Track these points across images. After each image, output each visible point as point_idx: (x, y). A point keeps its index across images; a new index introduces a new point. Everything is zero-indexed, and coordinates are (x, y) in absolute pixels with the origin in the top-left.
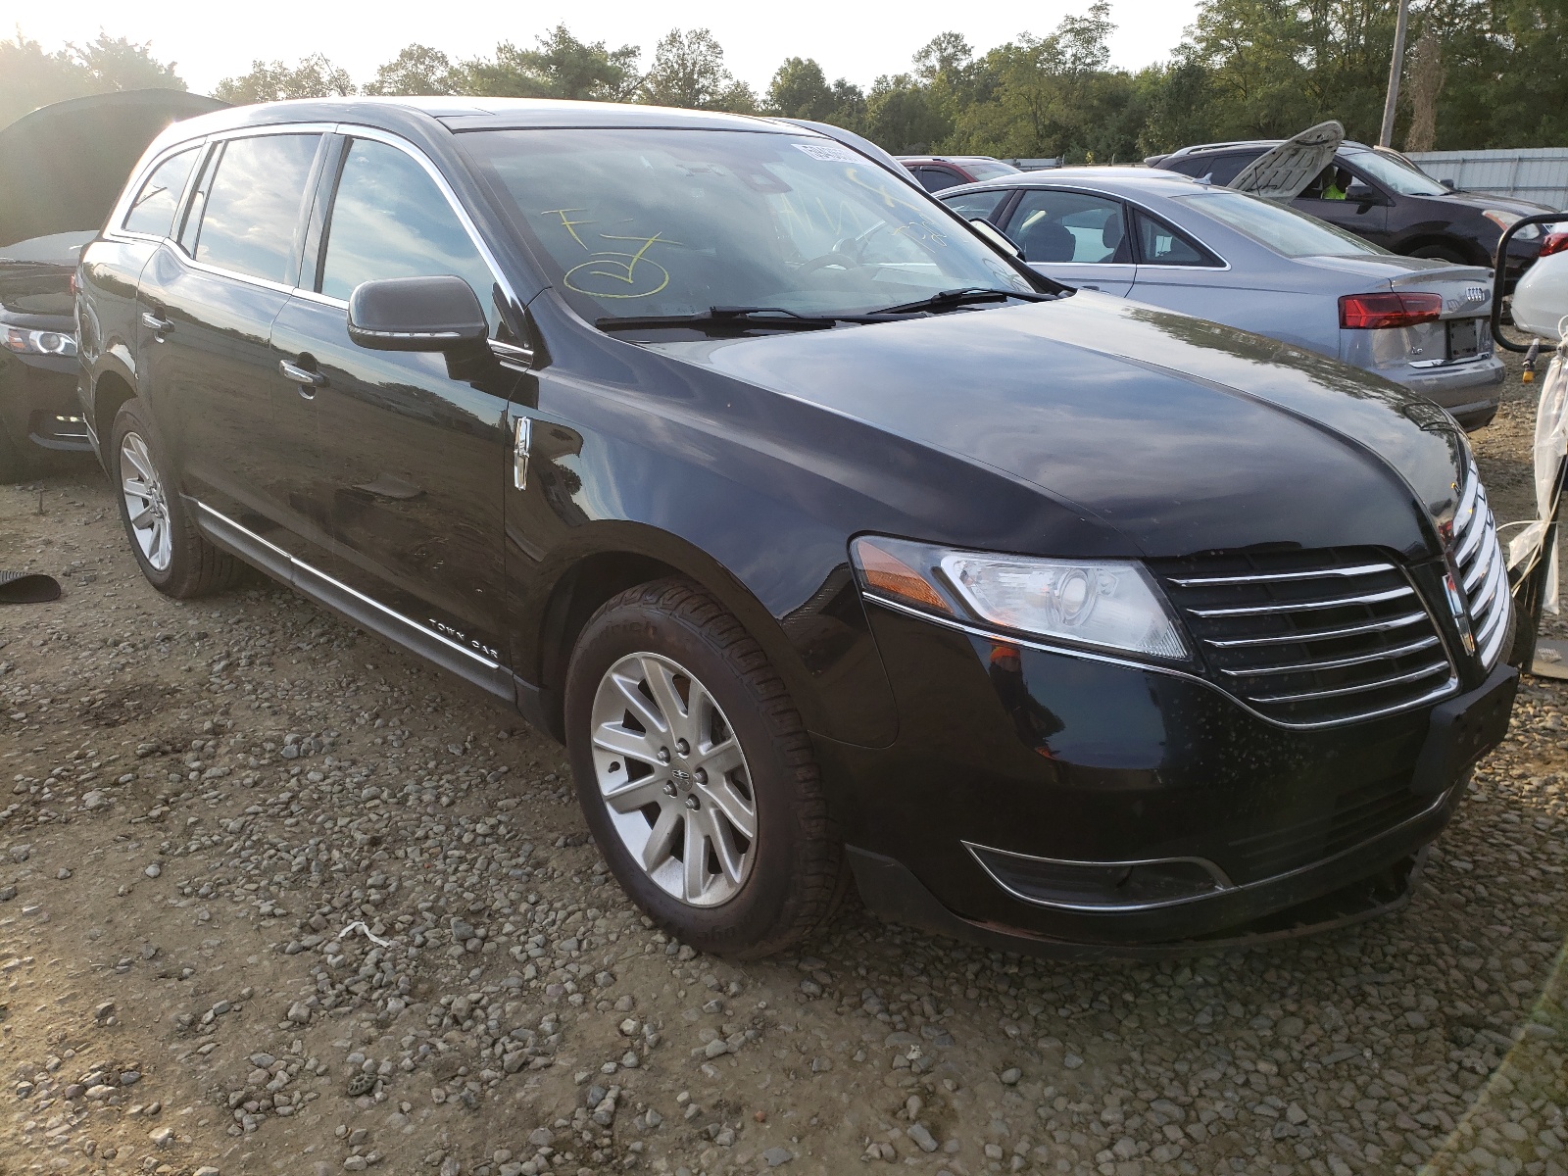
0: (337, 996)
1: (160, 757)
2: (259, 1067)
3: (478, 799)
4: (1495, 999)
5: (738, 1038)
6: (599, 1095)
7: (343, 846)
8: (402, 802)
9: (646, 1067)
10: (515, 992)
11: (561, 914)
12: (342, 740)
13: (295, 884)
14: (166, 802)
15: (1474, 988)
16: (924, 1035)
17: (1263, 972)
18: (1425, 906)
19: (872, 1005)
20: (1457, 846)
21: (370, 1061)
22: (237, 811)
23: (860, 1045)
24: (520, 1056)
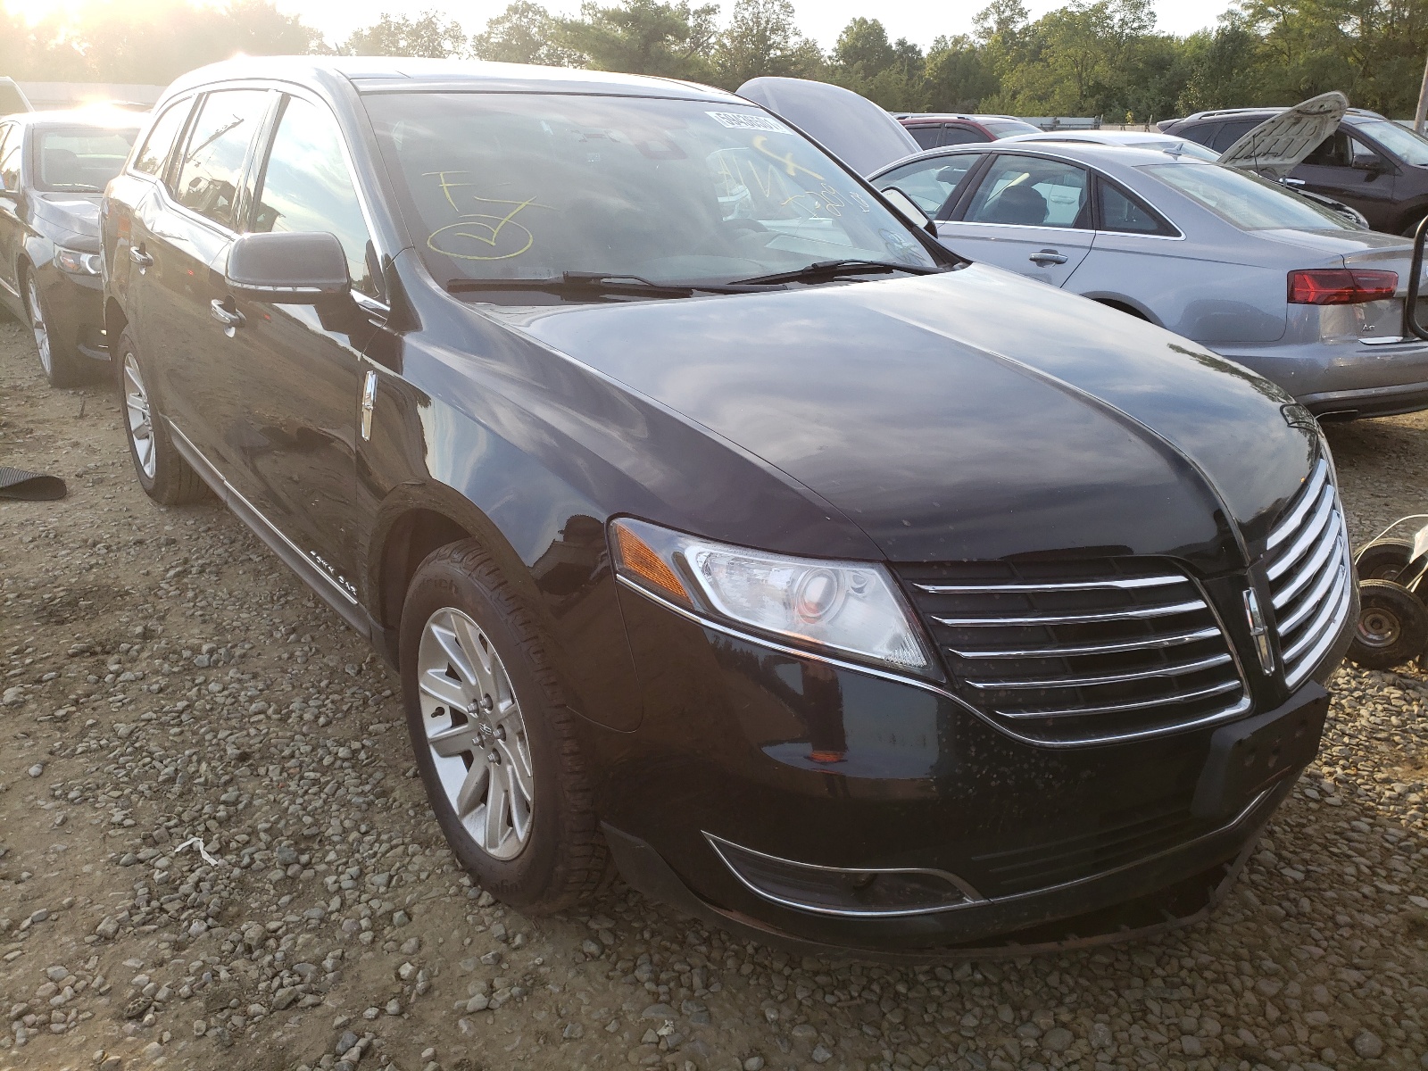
0: (148, 914)
1: (87, 657)
2: (51, 980)
3: (354, 721)
4: (1281, 1031)
5: (503, 994)
6: (350, 1042)
7: (213, 759)
8: (284, 720)
9: (406, 1016)
10: (314, 923)
11: (385, 846)
12: (254, 652)
13: (157, 794)
14: (76, 703)
15: (1264, 1015)
16: (683, 1011)
17: (1048, 975)
18: (1240, 916)
19: (643, 973)
20: (1293, 852)
21: (152, 984)
22: (134, 715)
23: (618, 1016)
24: (290, 993)
